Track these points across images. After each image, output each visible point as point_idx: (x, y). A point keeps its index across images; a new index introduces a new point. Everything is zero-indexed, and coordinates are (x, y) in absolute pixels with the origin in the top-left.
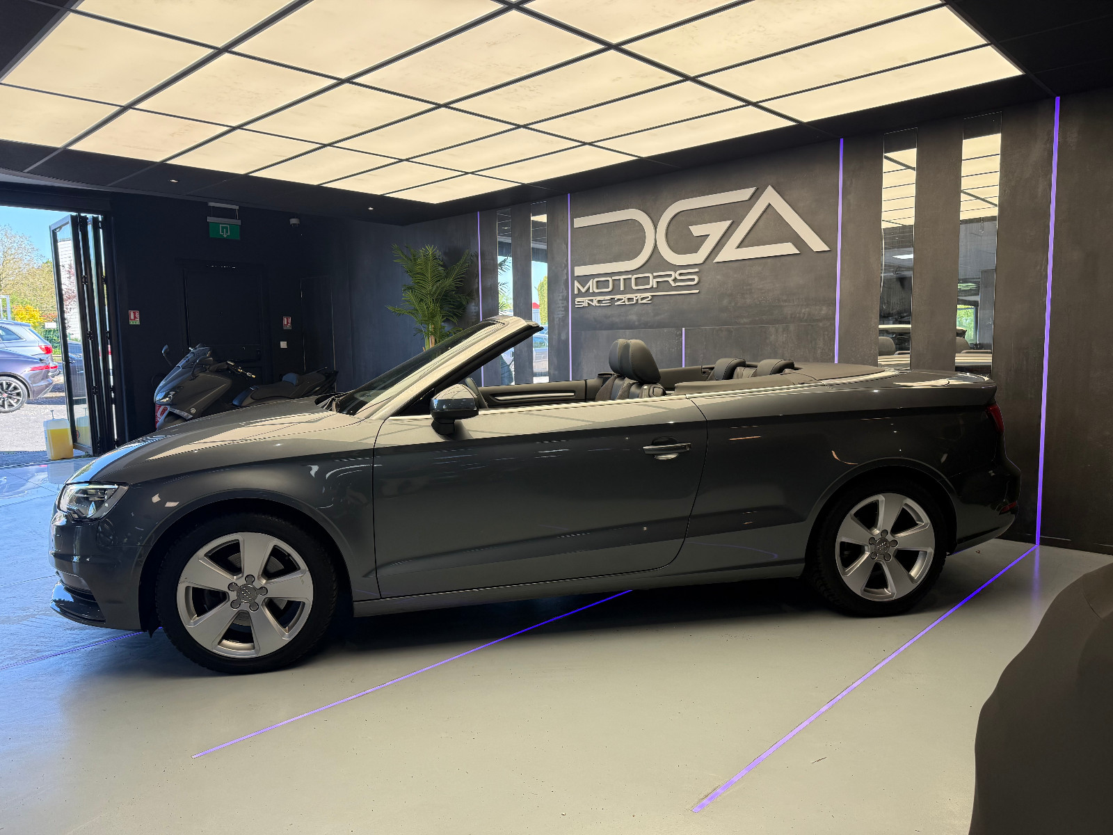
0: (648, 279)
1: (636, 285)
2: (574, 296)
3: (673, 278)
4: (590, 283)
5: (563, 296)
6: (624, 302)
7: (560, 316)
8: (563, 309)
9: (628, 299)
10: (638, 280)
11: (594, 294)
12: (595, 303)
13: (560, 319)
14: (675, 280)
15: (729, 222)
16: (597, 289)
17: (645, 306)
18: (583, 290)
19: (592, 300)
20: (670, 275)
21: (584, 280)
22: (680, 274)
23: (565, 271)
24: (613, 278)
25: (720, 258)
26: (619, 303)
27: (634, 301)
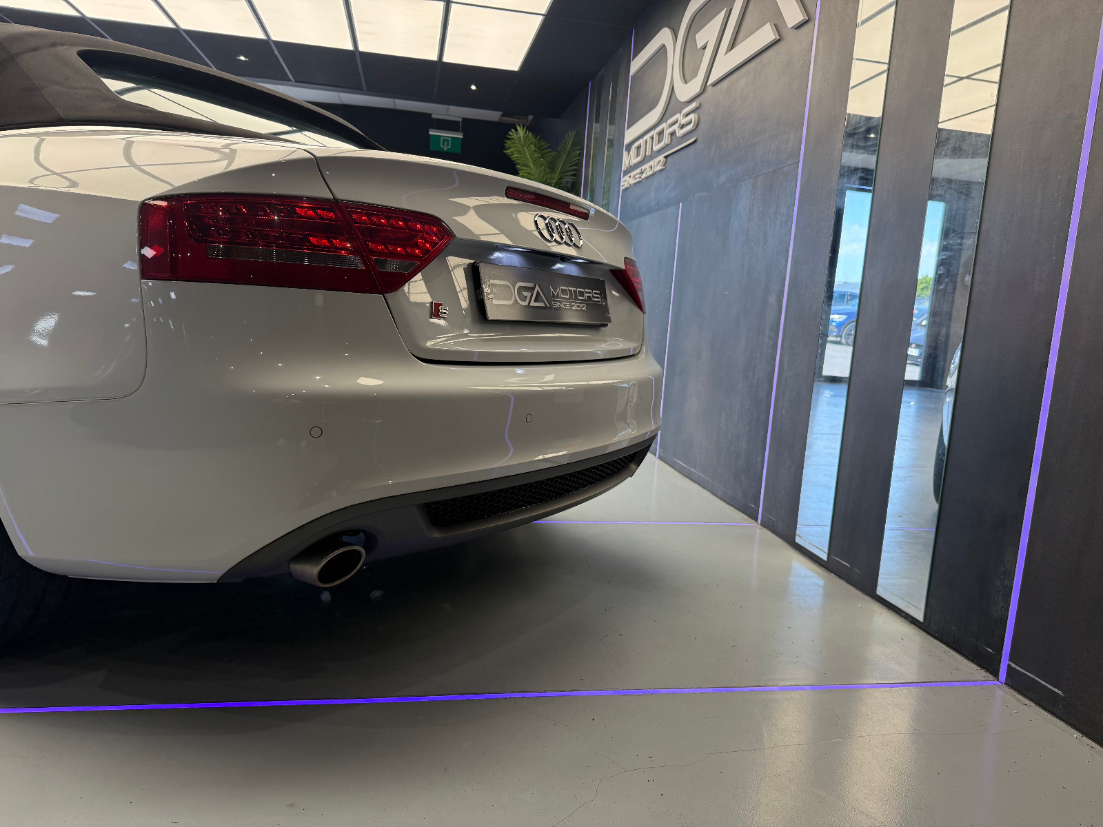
0: (664, 131)
1: (656, 145)
3: (678, 123)
6: (647, 173)
8: (616, 195)
9: (650, 167)
10: (659, 136)
11: (633, 168)
12: (632, 181)
14: (680, 127)
15: (723, 13)
16: (638, 155)
17: (659, 175)
18: (628, 164)
19: (630, 178)
21: (629, 148)
22: (684, 116)
24: (644, 139)
25: (712, 76)
26: (644, 176)
27: (652, 169)
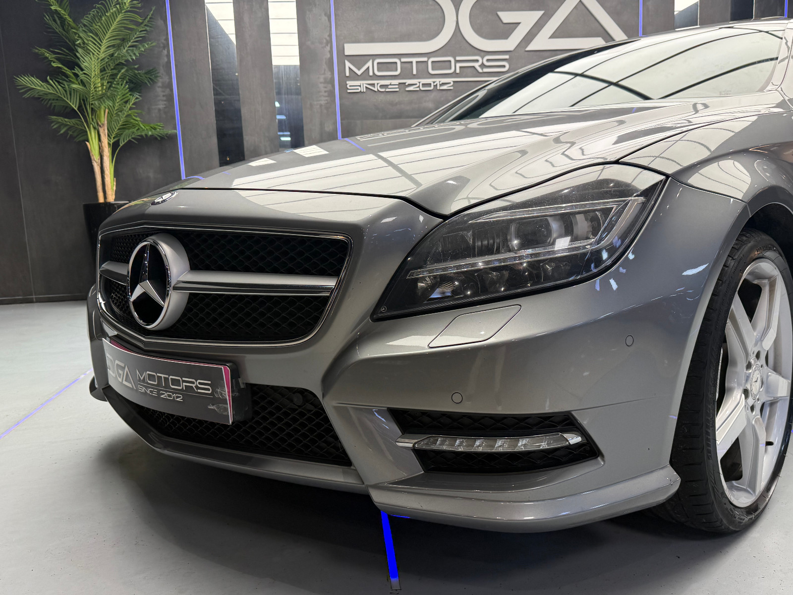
0: (447, 64)
1: (433, 69)
2: (343, 79)
3: (480, 63)
4: (370, 64)
5: (325, 79)
6: (419, 87)
7: (323, 102)
9: (423, 84)
10: (434, 64)
11: (375, 77)
12: (377, 88)
13: (321, 106)
14: (483, 66)
15: (542, 12)
16: (379, 70)
17: (444, 92)
18: (359, 73)
19: (373, 85)
20: (477, 61)
21: (359, 60)
22: (488, 60)
23: (328, 48)
24: (403, 60)
25: (532, 47)
26: (411, 88)
27: (431, 86)
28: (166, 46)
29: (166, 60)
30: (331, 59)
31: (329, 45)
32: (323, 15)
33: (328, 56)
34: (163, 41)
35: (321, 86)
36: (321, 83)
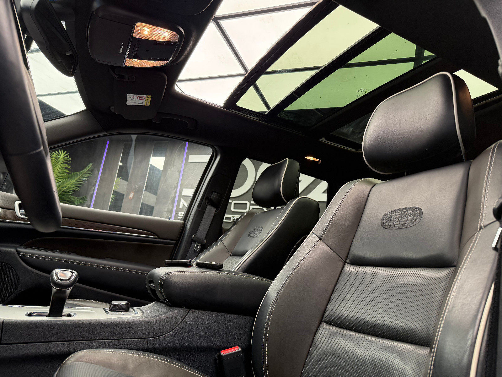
0: (245, 205)
1: (234, 208)
2: (178, 210)
5: (168, 209)
10: (236, 205)
23: (174, 191)
27: (230, 220)
28: (95, 185)
29: (92, 192)
30: (175, 197)
31: (175, 189)
32: (177, 171)
33: (174, 195)
34: (94, 182)
35: (165, 213)
36: (165, 211)
